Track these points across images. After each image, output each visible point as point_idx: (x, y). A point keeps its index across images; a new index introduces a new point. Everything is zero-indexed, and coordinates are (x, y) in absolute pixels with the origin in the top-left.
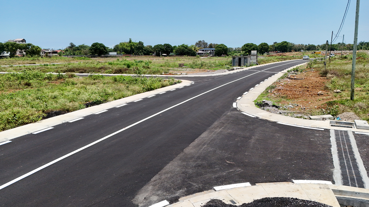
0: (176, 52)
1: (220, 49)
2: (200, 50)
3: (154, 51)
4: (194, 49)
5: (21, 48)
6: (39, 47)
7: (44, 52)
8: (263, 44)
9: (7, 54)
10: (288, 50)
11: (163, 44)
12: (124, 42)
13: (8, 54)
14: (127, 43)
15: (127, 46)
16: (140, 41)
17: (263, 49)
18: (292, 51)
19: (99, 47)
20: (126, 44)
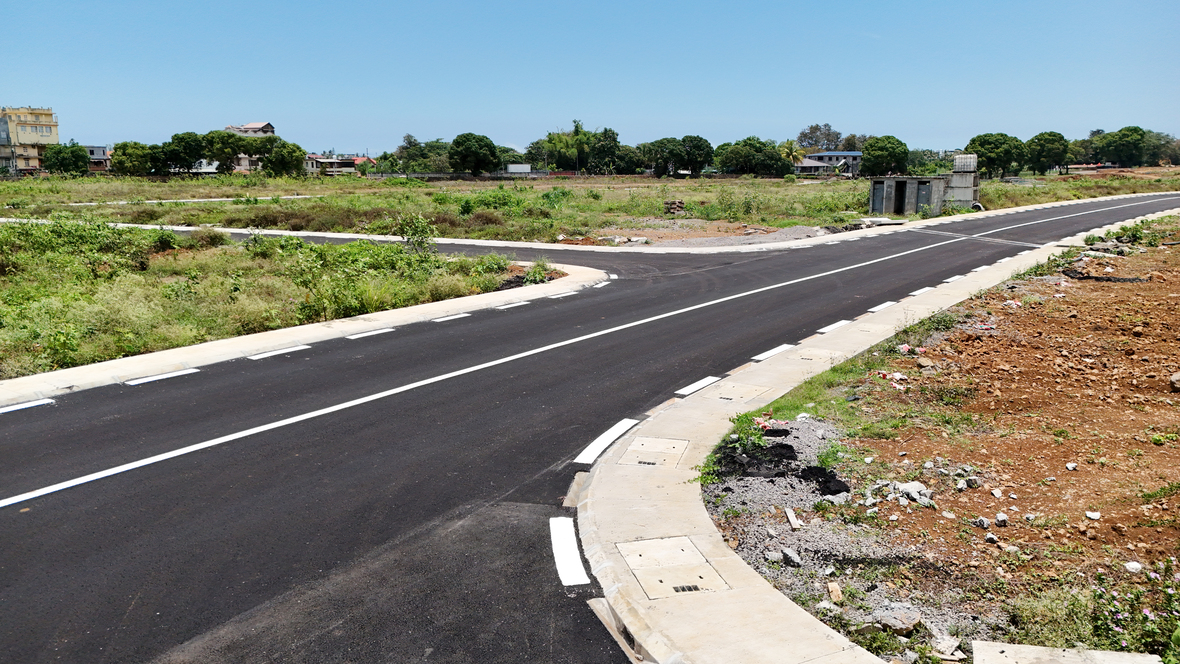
0: (724, 163)
1: (880, 153)
2: (810, 158)
3: (650, 160)
4: (788, 155)
5: (249, 149)
6: (298, 148)
7: (317, 162)
8: (1047, 136)
9: (208, 167)
10: (1145, 159)
11: (680, 138)
12: (560, 132)
13: (212, 169)
14: (568, 135)
15: (567, 146)
16: (608, 128)
17: (1048, 154)
18: (1161, 162)
19: (475, 146)
20: (564, 138)
